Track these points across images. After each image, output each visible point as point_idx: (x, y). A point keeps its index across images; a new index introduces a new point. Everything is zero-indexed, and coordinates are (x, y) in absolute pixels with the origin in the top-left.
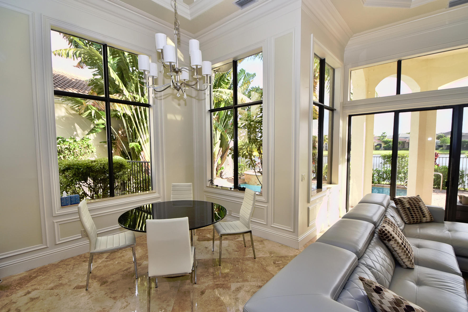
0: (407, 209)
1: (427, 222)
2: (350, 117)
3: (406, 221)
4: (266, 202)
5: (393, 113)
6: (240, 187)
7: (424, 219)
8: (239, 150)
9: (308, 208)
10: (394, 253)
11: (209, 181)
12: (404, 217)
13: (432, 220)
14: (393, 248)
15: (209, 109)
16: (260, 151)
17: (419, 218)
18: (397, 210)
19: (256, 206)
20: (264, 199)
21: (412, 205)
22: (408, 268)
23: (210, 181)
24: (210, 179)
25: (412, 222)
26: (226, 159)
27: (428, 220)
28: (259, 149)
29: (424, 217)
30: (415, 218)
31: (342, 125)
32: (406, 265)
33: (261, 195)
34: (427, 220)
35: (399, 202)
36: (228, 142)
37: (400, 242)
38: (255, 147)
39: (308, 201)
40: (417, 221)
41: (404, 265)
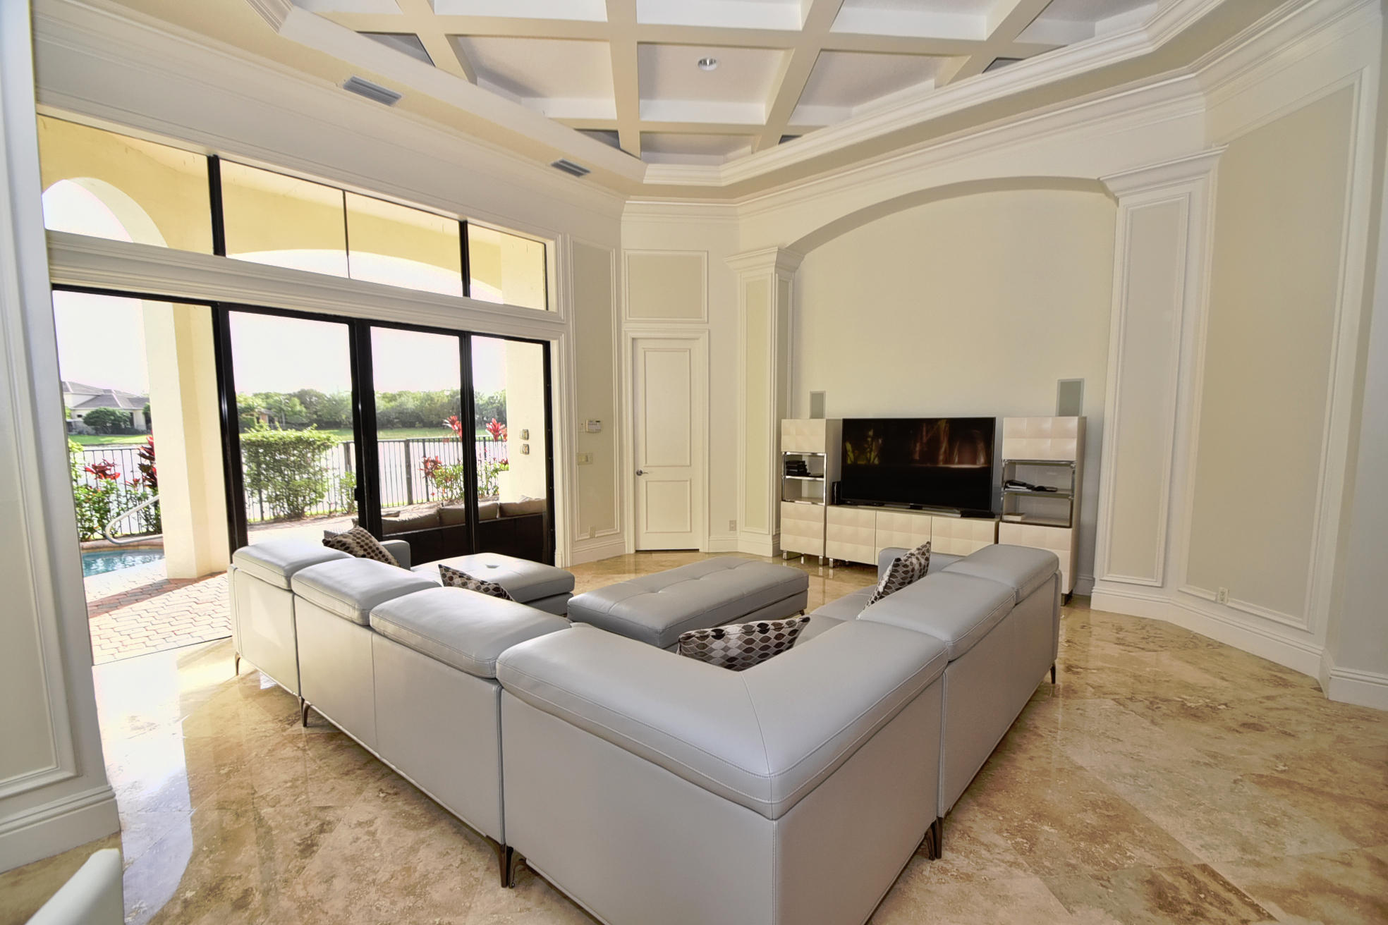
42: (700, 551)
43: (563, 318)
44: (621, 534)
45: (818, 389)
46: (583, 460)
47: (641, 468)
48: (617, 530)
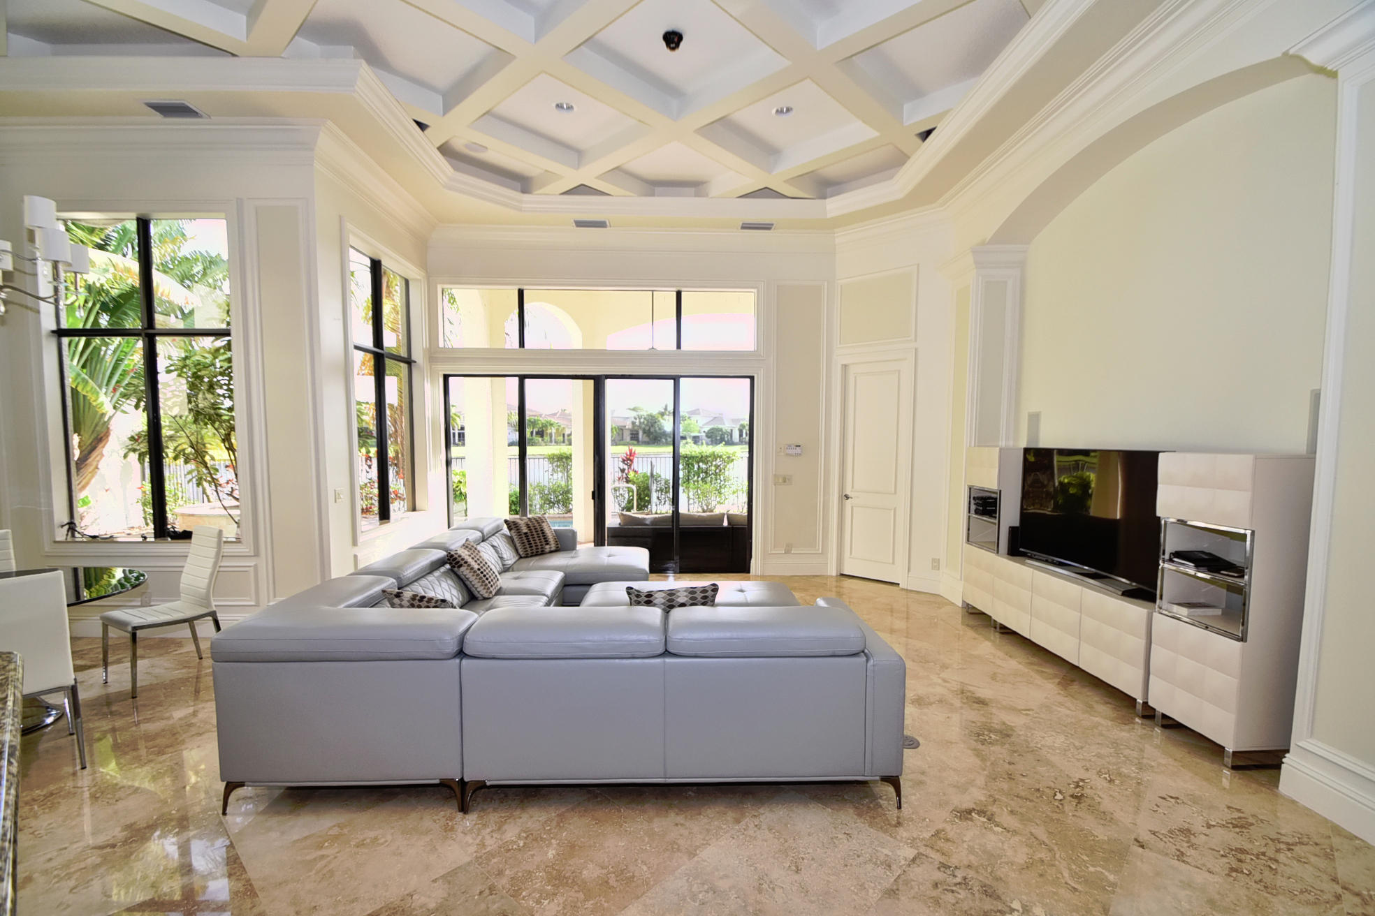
0: (523, 536)
1: (551, 552)
2: (446, 377)
3: (521, 553)
4: (253, 554)
5: (517, 379)
6: (175, 532)
7: (547, 547)
8: (164, 440)
9: (355, 556)
10: (468, 583)
11: (62, 526)
12: (519, 548)
13: (558, 547)
14: (465, 576)
15: (54, 328)
16: (231, 444)
17: (540, 547)
18: (510, 540)
19: (222, 569)
20: (247, 550)
21: (532, 528)
22: (485, 599)
23: (67, 527)
24: (66, 520)
25: (530, 554)
26: (99, 472)
27: (553, 549)
28: (226, 439)
29: (547, 544)
30: (534, 548)
31: (429, 394)
32: (482, 595)
33: (240, 542)
34: (550, 548)
35: (513, 527)
36: (103, 415)
37: (476, 567)
38: (214, 434)
39: (355, 543)
40: (537, 552)
41: (479, 595)
42: (900, 586)
43: (762, 354)
44: (824, 553)
45: (1033, 410)
46: (780, 481)
47: (848, 493)
48: (818, 550)
